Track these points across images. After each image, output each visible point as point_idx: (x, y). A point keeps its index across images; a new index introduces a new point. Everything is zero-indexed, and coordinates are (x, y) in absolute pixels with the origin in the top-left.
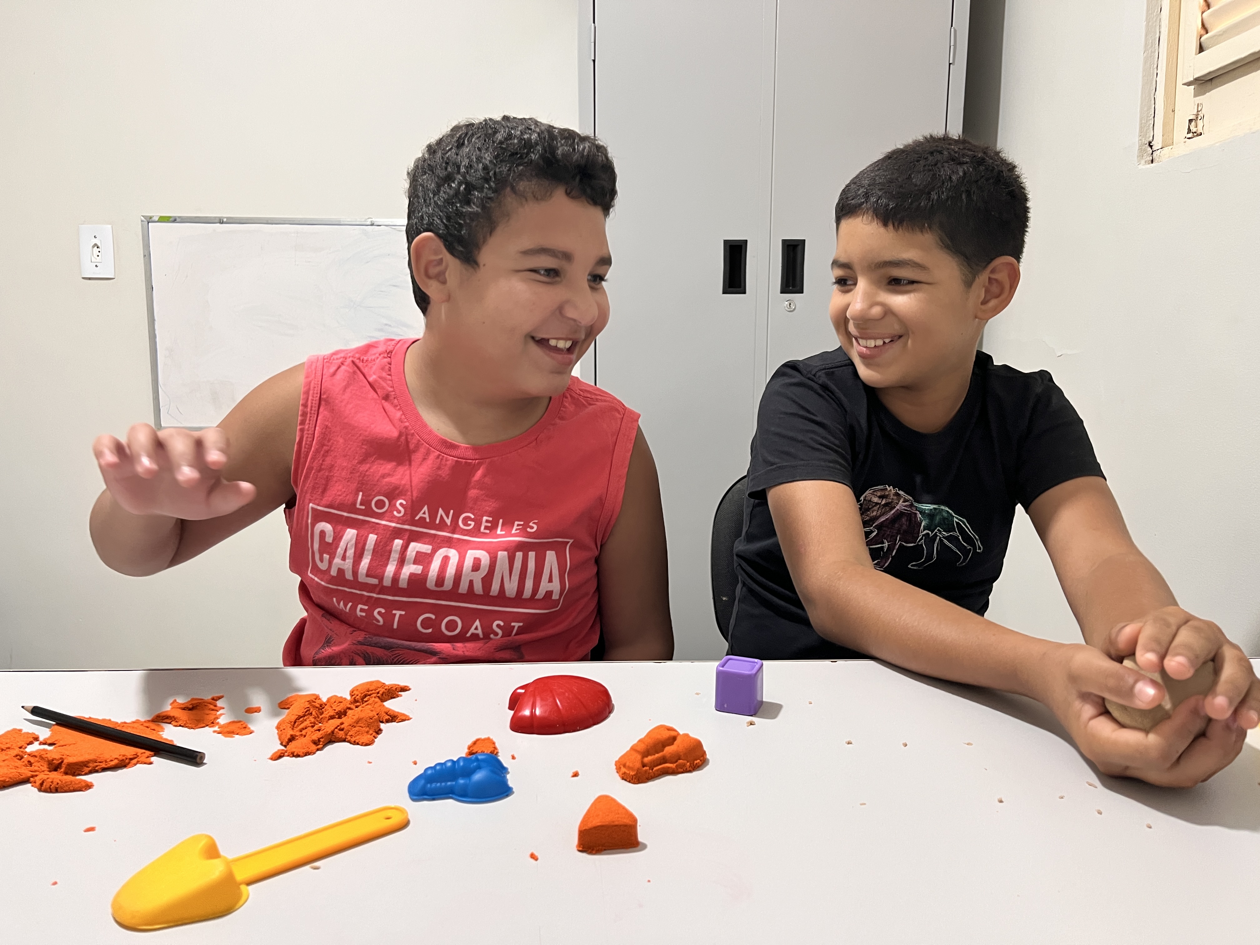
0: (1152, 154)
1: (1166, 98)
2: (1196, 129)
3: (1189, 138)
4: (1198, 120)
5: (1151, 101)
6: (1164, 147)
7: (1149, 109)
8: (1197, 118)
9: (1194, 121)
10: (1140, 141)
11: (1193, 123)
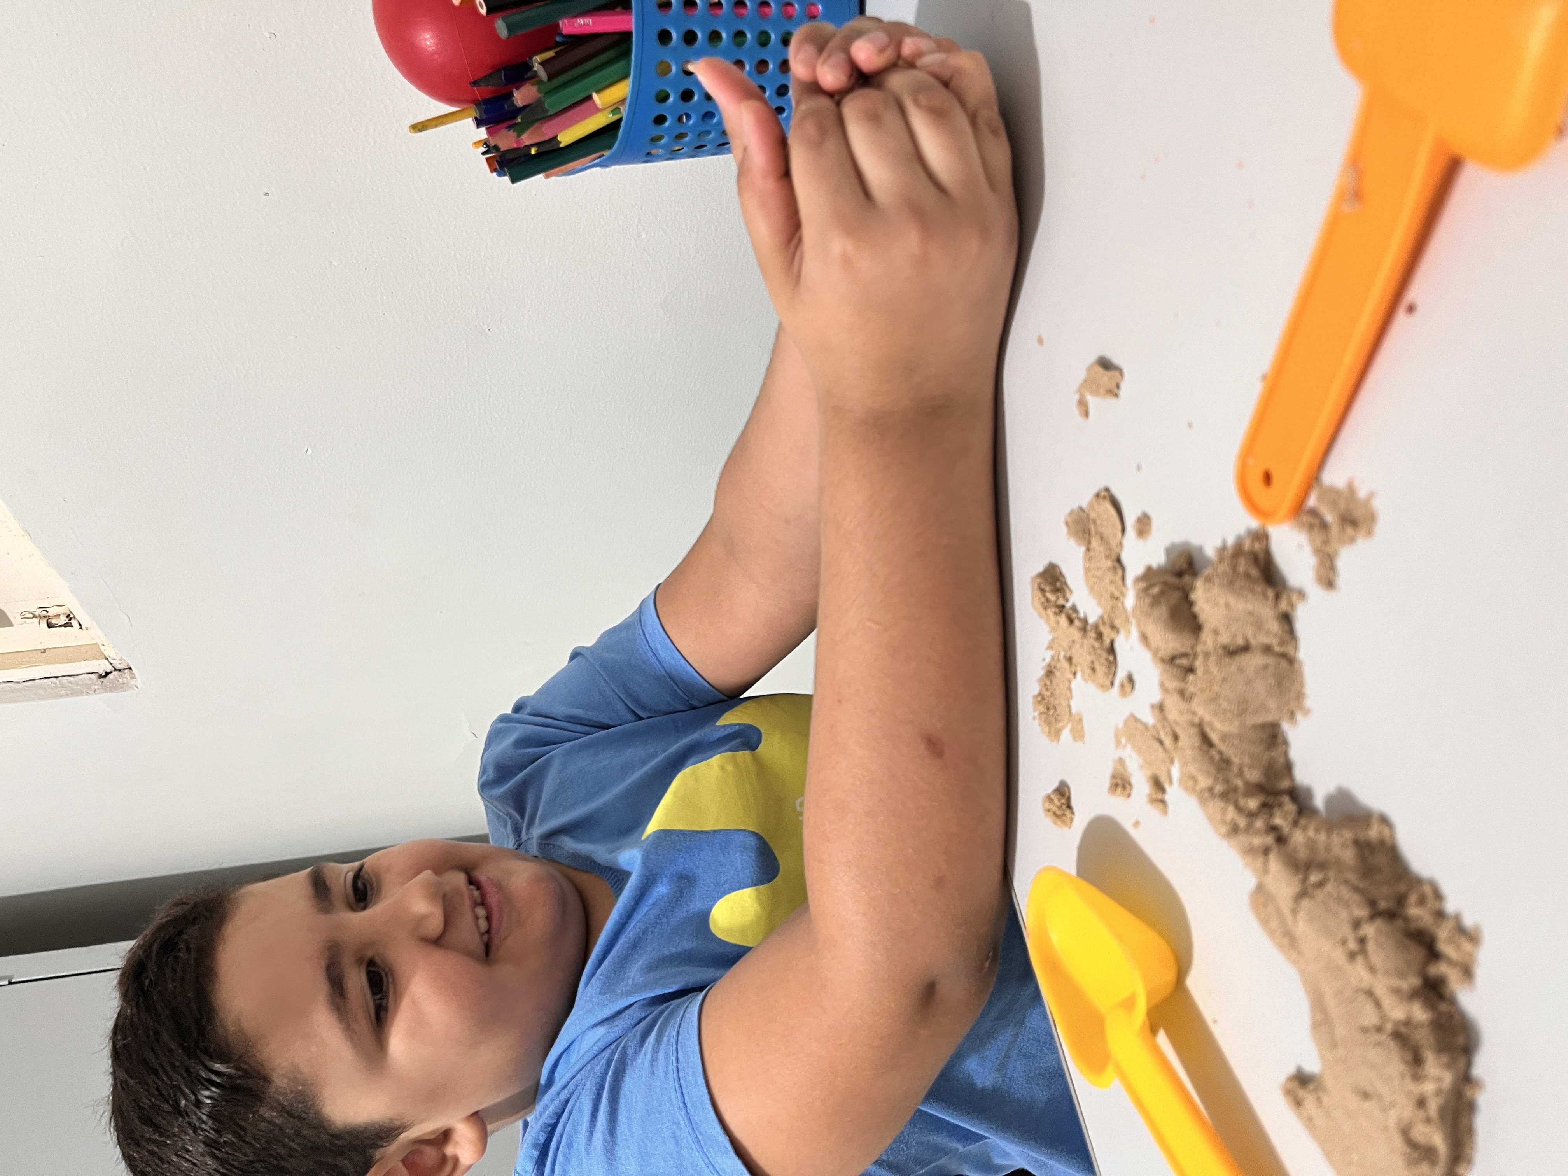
0: (120, 670)
1: (22, 665)
2: (61, 616)
3: (80, 625)
4: (48, 614)
5: (27, 687)
6: (105, 656)
7: (41, 687)
8: (44, 617)
9: (50, 621)
10: (97, 692)
11: (54, 621)
